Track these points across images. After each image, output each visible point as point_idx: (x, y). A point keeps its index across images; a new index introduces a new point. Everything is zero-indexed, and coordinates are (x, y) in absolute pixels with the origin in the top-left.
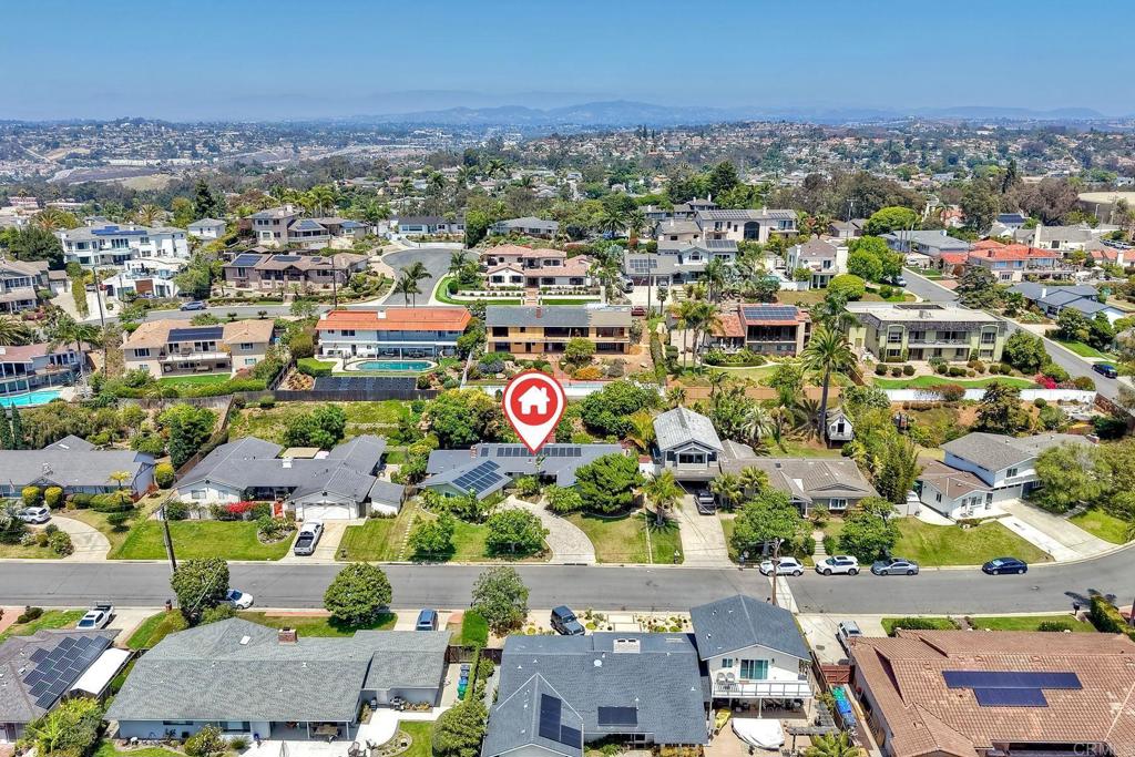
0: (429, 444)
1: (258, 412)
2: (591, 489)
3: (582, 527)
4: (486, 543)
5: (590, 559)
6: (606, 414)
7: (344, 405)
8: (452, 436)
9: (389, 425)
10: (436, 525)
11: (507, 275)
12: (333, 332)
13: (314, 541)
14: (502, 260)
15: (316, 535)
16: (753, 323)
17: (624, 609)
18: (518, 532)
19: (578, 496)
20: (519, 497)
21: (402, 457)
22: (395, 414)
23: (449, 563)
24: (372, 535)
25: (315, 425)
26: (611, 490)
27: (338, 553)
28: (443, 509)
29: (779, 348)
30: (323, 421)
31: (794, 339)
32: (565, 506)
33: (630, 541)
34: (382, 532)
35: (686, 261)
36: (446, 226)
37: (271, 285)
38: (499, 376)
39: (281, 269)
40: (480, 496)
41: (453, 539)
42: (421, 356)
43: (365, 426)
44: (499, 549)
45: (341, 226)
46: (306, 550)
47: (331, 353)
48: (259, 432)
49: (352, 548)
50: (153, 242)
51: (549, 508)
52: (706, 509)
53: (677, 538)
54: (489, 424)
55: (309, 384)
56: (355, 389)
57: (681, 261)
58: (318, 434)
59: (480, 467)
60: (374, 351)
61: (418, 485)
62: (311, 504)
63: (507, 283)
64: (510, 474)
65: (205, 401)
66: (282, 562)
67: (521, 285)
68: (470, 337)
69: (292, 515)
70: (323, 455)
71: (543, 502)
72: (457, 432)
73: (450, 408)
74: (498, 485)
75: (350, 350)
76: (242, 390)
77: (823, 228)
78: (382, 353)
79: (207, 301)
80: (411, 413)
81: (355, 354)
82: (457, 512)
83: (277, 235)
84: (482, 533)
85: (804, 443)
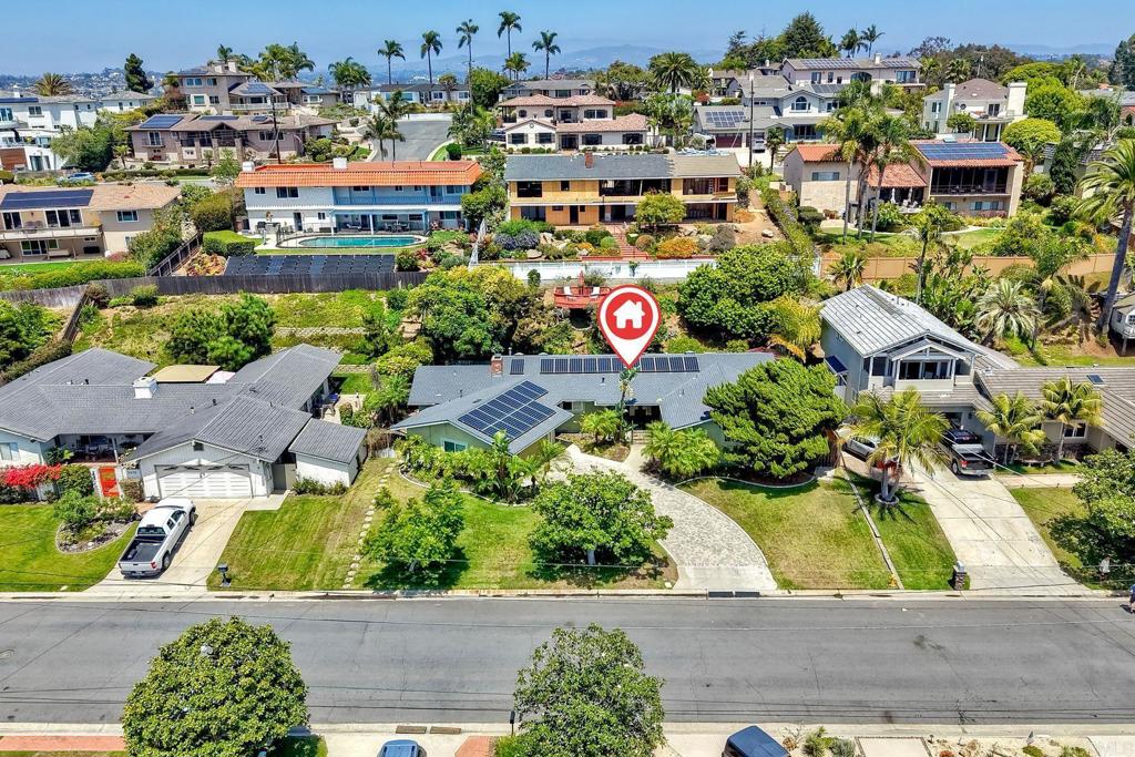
0: (414, 356)
1: (131, 312)
2: (742, 430)
3: (726, 508)
4: (532, 545)
5: (759, 578)
6: (726, 303)
7: (274, 301)
8: (456, 343)
9: (348, 331)
10: (426, 511)
11: (532, 132)
12: (263, 191)
13: (166, 546)
14: (523, 114)
15: (171, 535)
16: (939, 164)
17: (888, 718)
18: (605, 526)
19: (711, 444)
20: (588, 449)
21: (367, 382)
22: (359, 311)
23: (456, 593)
24: (295, 528)
25: (219, 329)
26: (786, 431)
27: (214, 574)
28: (441, 474)
29: (979, 206)
30: (230, 320)
31: (1004, 191)
32: (688, 467)
33: (835, 538)
34: (316, 522)
35: (787, 112)
36: (444, 94)
37: (194, 155)
38: (531, 253)
39: (208, 129)
40: (516, 446)
41: (461, 540)
42: (404, 229)
43: (307, 332)
44: (559, 560)
45: (303, 92)
46: (144, 566)
47: (261, 225)
48: (128, 345)
49: (247, 560)
50: (47, 114)
51: (650, 469)
52: (968, 468)
53: (932, 529)
54: (520, 322)
55: (218, 267)
56: (292, 274)
57: (778, 112)
58: (222, 344)
59: (510, 393)
60: (330, 222)
61: (393, 430)
62: (173, 468)
63: (532, 144)
64: (567, 406)
65: (41, 295)
66: (94, 593)
67: (553, 146)
68: (483, 197)
69: (136, 493)
70: (222, 377)
71: (637, 456)
72: (465, 336)
73: (451, 294)
74: (548, 426)
75: (291, 222)
76: (105, 276)
77: (962, 77)
78: (342, 226)
79: (99, 175)
80: (386, 311)
81: (300, 228)
82: (469, 480)
83: (215, 100)
84: (525, 523)
85: (1075, 347)
